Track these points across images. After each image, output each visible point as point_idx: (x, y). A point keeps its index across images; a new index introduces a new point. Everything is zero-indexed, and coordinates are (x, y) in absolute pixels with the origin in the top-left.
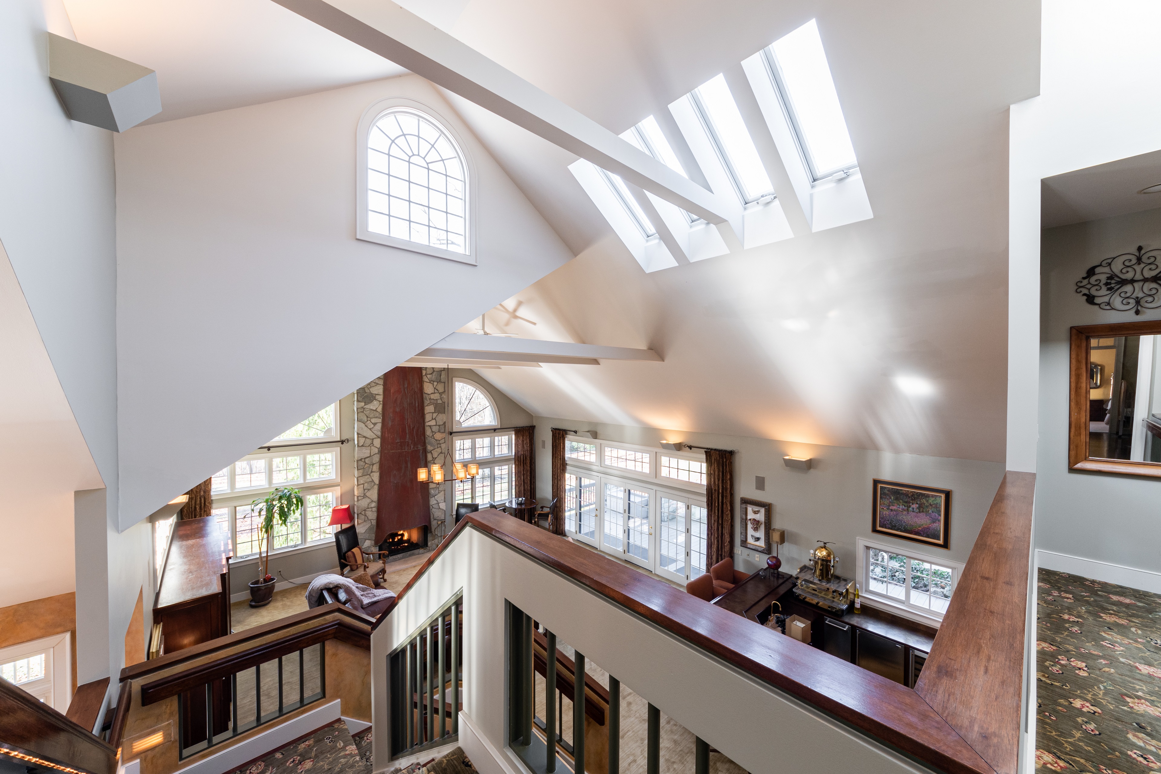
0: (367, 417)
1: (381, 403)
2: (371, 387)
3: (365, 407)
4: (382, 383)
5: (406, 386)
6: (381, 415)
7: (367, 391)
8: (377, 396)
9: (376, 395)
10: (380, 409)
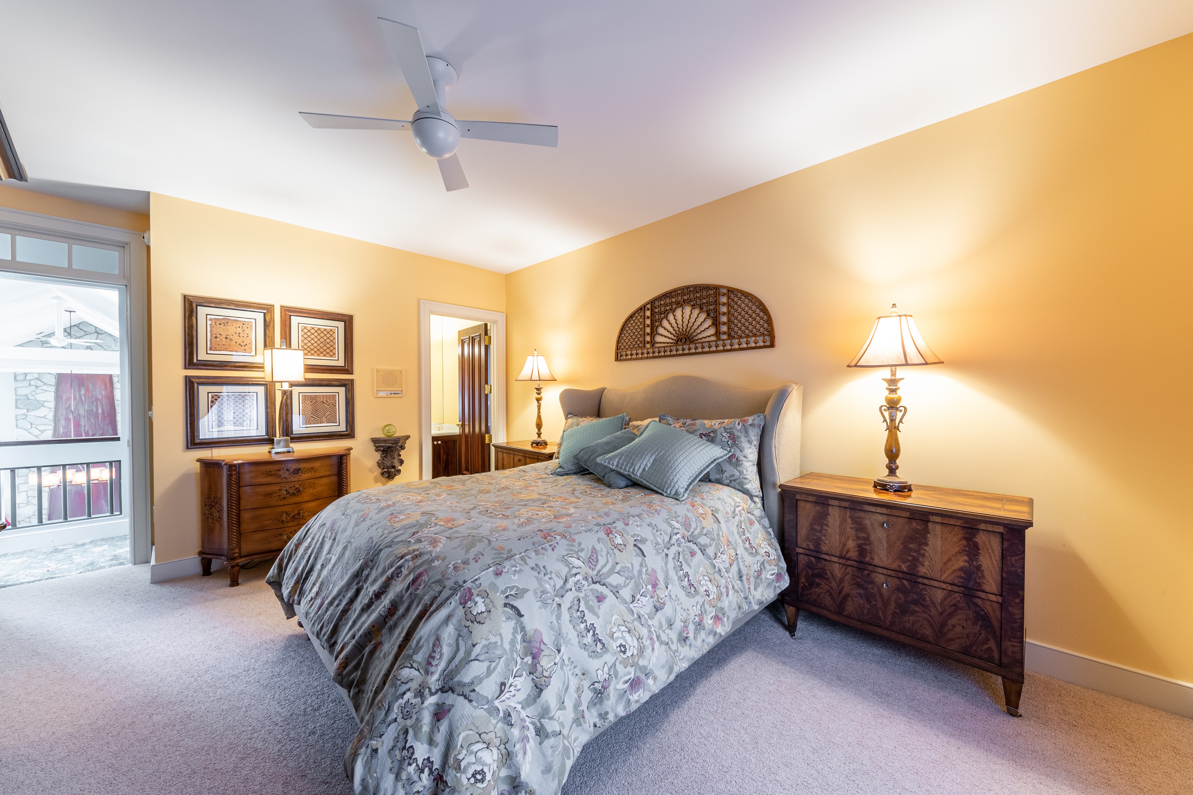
0: (31, 424)
1: (53, 409)
2: (36, 394)
3: (27, 414)
4: (54, 390)
5: (83, 392)
6: (52, 422)
7: (30, 397)
8: (45, 403)
9: (44, 401)
10: (51, 416)
